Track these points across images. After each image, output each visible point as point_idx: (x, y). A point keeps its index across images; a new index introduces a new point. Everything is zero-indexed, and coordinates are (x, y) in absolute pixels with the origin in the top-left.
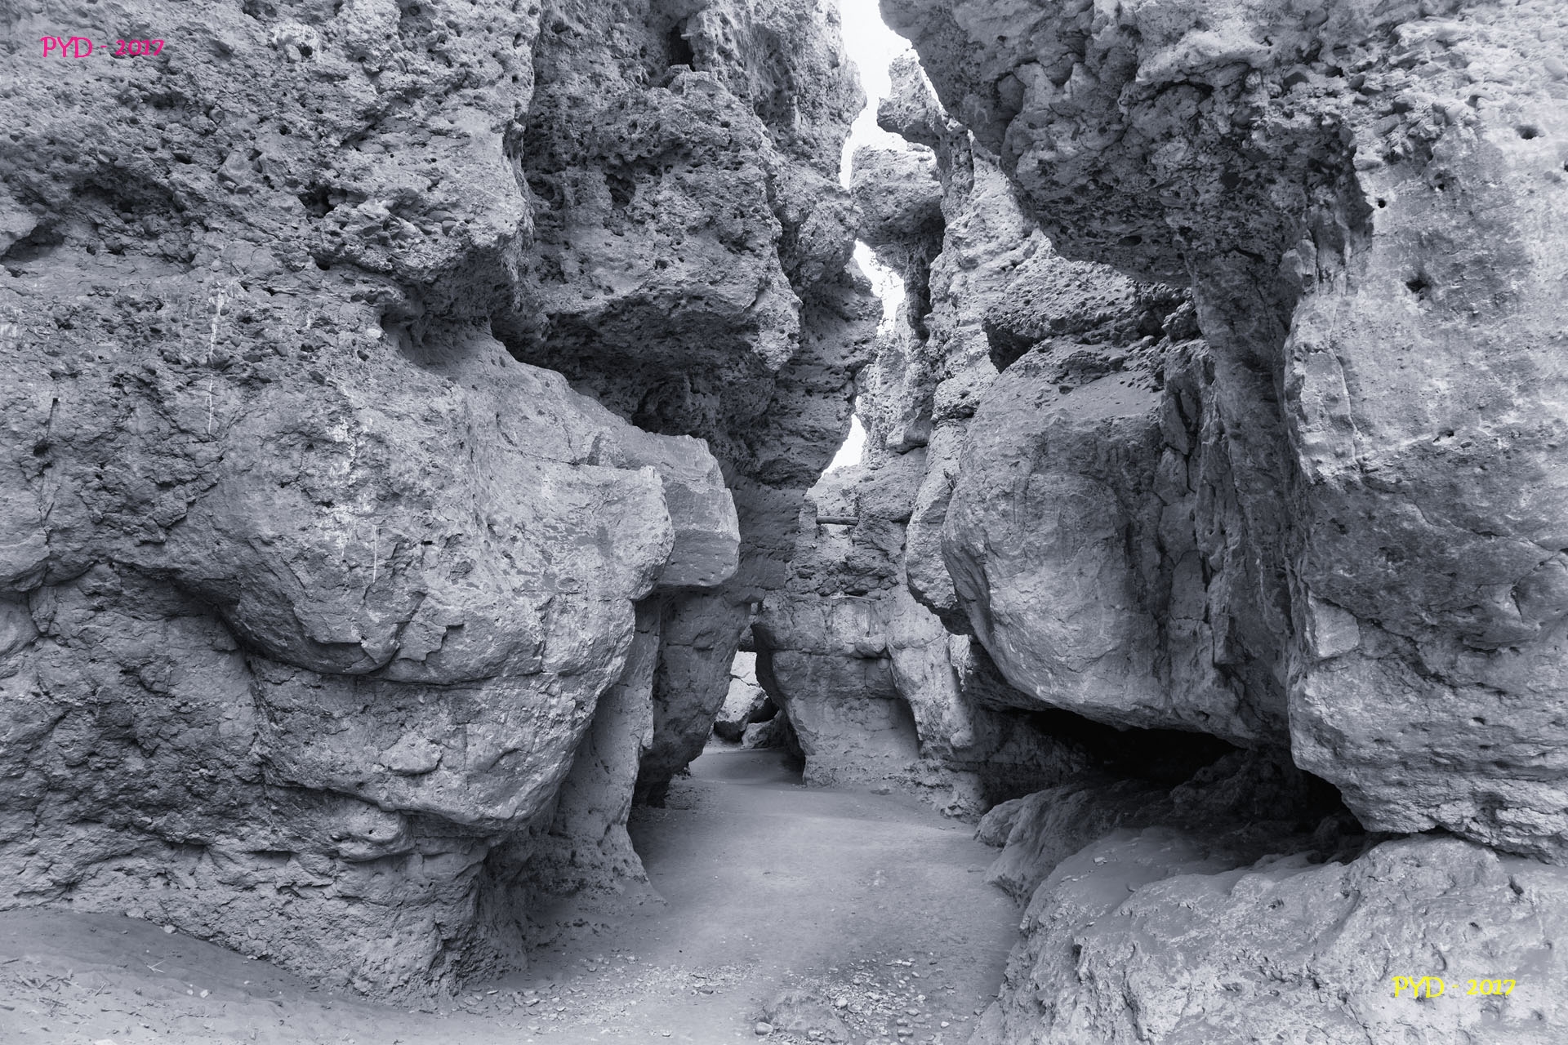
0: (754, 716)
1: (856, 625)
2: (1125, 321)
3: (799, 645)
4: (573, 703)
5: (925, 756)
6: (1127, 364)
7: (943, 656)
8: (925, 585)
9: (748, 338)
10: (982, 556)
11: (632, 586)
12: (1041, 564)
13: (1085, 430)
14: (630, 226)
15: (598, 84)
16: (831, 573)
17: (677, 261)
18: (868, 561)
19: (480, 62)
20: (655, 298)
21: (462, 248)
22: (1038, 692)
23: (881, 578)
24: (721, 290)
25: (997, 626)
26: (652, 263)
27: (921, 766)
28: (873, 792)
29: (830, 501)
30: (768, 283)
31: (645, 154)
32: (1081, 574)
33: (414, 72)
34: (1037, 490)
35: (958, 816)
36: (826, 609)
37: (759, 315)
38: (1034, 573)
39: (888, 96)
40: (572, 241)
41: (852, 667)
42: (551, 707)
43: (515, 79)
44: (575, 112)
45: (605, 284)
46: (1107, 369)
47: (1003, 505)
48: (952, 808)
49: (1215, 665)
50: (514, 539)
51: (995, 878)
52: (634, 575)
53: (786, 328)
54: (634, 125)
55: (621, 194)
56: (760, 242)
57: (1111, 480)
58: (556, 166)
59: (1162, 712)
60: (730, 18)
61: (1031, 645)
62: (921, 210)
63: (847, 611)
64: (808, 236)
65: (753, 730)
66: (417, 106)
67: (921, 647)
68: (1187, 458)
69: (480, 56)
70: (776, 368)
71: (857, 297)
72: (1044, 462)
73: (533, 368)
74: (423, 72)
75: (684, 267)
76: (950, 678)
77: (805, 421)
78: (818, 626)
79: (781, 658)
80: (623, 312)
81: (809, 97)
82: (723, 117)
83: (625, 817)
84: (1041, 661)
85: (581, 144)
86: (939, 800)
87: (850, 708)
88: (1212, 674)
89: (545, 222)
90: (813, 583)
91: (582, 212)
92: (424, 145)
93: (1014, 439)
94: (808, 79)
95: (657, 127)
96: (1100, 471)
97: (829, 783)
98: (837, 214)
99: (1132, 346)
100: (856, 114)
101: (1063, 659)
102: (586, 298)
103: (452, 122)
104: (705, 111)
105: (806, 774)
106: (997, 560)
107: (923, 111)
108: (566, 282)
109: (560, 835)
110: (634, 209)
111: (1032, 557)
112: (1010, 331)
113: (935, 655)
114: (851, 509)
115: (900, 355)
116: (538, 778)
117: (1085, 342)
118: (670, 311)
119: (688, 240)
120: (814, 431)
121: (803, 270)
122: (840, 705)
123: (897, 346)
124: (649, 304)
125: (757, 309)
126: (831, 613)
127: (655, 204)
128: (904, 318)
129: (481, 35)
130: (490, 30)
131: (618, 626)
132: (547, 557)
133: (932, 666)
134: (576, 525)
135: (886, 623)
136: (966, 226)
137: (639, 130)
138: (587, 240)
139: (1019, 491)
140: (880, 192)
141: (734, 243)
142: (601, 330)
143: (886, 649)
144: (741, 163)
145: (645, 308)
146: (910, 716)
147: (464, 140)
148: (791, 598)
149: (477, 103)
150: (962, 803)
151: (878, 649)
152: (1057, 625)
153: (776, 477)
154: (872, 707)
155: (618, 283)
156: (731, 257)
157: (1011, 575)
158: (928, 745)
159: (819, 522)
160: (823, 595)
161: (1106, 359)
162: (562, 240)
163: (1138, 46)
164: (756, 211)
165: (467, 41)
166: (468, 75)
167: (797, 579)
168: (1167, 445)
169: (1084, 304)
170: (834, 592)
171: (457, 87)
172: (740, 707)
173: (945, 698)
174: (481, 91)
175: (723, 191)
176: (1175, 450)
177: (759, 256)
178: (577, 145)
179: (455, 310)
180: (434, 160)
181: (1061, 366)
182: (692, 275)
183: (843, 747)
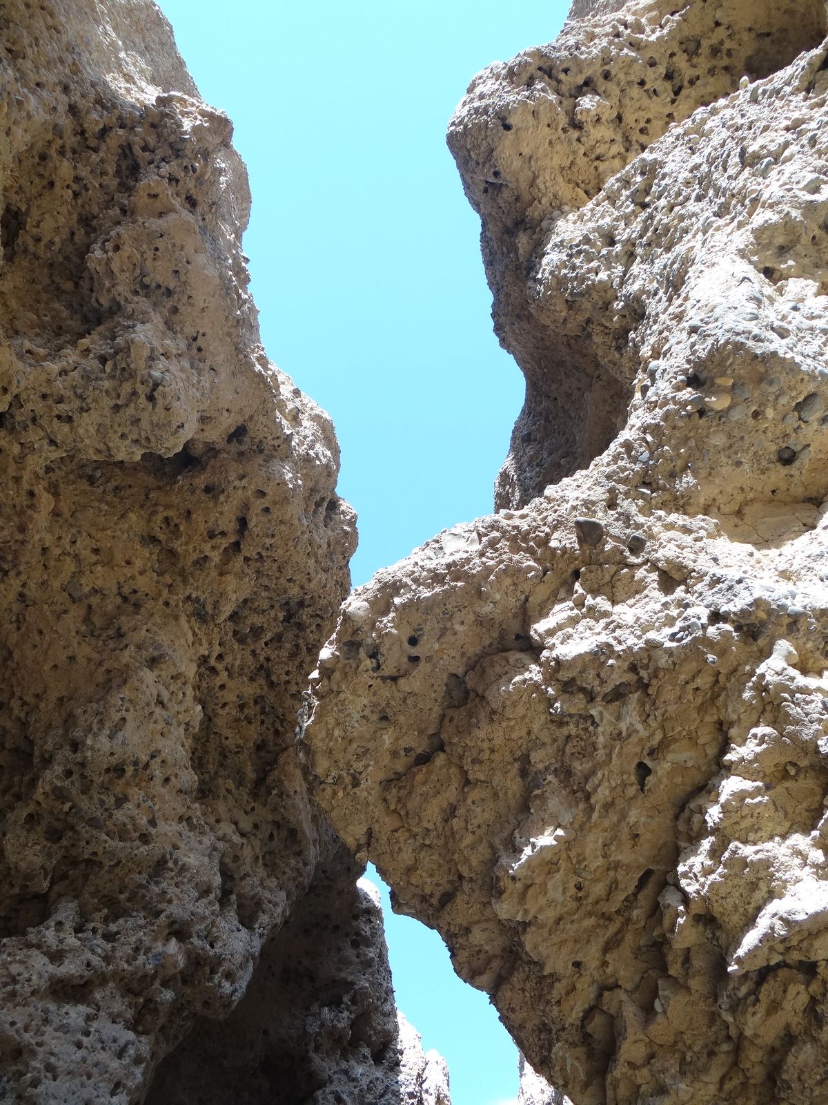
129: (78, 1081)
130: (89, 1077)
163: (718, 933)
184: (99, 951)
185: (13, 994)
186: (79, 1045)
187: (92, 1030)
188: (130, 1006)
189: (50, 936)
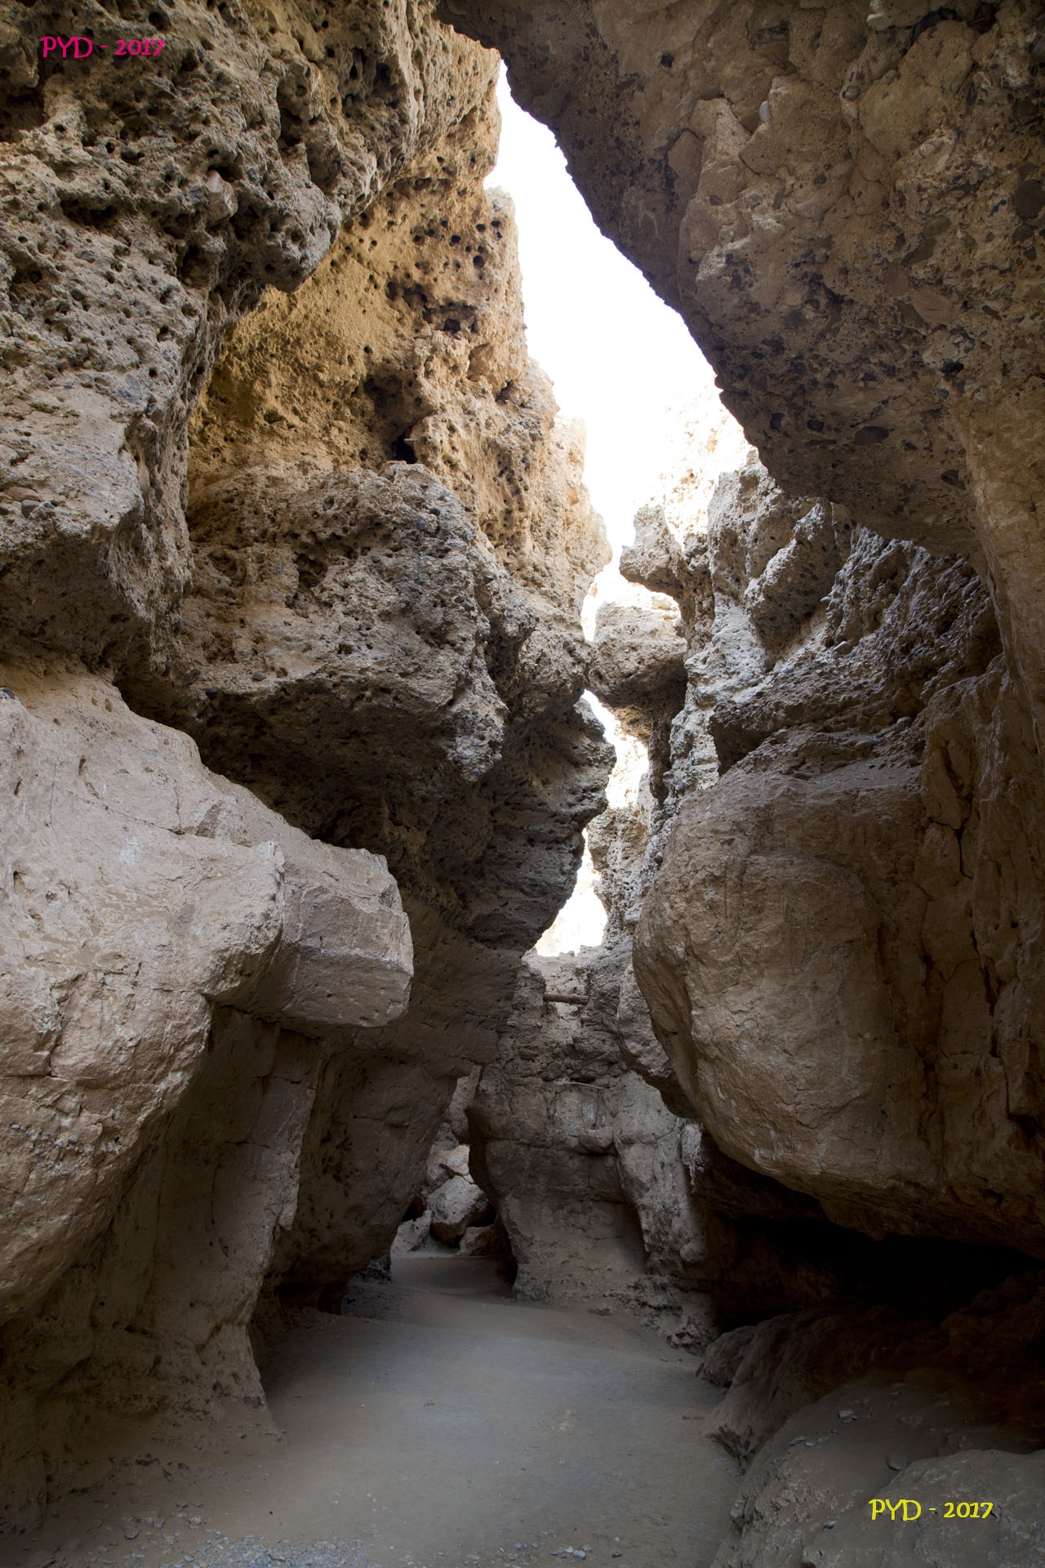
0: (475, 1218)
1: (581, 1116)
2: (875, 704)
3: (517, 1135)
4: (100, 1129)
5: (652, 1271)
6: (879, 749)
7: (675, 1154)
8: (639, 1047)
9: (442, 744)
10: (682, 964)
11: (207, 975)
12: (761, 974)
13: (822, 802)
14: (317, 608)
15: (305, 472)
16: (556, 1056)
17: (364, 648)
18: (597, 1043)
19: (109, 343)
20: (335, 685)
21: (45, 536)
22: (757, 1158)
23: (611, 1064)
24: (413, 683)
25: (701, 1063)
26: (334, 646)
27: (647, 1283)
28: (591, 1311)
29: (563, 980)
30: (469, 682)
31: (340, 533)
32: (816, 988)
33: (19, 336)
34: (757, 875)
35: (686, 1346)
36: (548, 1095)
37: (456, 716)
38: (751, 987)
39: (631, 543)
40: (248, 619)
41: (574, 1164)
42: (60, 1129)
43: (153, 373)
44: (272, 491)
45: (278, 665)
46: (854, 756)
47: (710, 894)
48: (680, 1336)
49: (1011, 1117)
50: (51, 897)
51: (715, 1430)
52: (210, 962)
53: (487, 734)
54: (331, 502)
55: (310, 572)
56: (462, 634)
57: (856, 866)
58: (243, 542)
59: (932, 1192)
60: (459, 427)
61: (746, 1087)
62: (664, 667)
63: (572, 1099)
64: (532, 663)
65: (472, 1234)
66: (19, 373)
67: (650, 1143)
68: (959, 834)
69: (110, 336)
70: (473, 779)
71: (587, 741)
72: (767, 842)
73: (152, 723)
74: (31, 338)
75: (371, 654)
76: (681, 1178)
77: (526, 873)
78: (538, 1114)
79: (495, 1149)
80: (298, 699)
81: (544, 527)
82: (434, 505)
83: (246, 1316)
84: (759, 1111)
85: (273, 521)
86: (668, 1325)
87: (571, 1212)
88: (1007, 1129)
89: (223, 598)
90: (536, 1066)
91: (263, 589)
92: (21, 418)
93: (730, 812)
94: (544, 508)
95: (355, 501)
96: (842, 855)
97: (541, 1299)
98: (566, 645)
99: (883, 731)
100: (600, 568)
101: (790, 1108)
102: (256, 679)
103: (62, 400)
104: (413, 498)
105: (517, 1286)
106: (702, 968)
107: (666, 557)
108: (235, 661)
109: (144, 1333)
110: (323, 590)
111: (747, 965)
112: (738, 728)
113: (666, 1153)
114: (582, 987)
115: (642, 829)
116: (34, 1234)
117: (827, 730)
118: (353, 704)
119: (378, 626)
120: (534, 885)
121: (525, 700)
122: (560, 1207)
123: (640, 819)
124: (327, 692)
125: (455, 709)
126: (553, 1101)
127: (346, 585)
128: (648, 788)
129: (114, 316)
130: (128, 314)
131: (179, 1027)
132: (96, 926)
133: (663, 1165)
134: (156, 897)
135: (614, 1115)
136: (704, 661)
137: (336, 506)
138: (264, 617)
139: (732, 876)
140: (622, 649)
141: (433, 634)
142: (272, 719)
143: (613, 1144)
144: (447, 551)
145: (323, 697)
146: (637, 1223)
147: (71, 419)
148: (510, 1081)
149: (99, 385)
150: (692, 1329)
151: (604, 1143)
152: (782, 1058)
153: (491, 934)
154: (596, 1211)
155: (293, 665)
156: (427, 649)
157: (721, 989)
158: (656, 1258)
159: (547, 999)
160: (546, 1080)
161: (852, 744)
162: (237, 617)
164: (460, 600)
165: (96, 317)
166: (89, 355)
167: (519, 1060)
168: (931, 820)
169: (825, 688)
170: (558, 1077)
171: (76, 365)
172: (460, 1207)
173: (676, 1202)
174: (106, 374)
175: (423, 577)
176: (942, 825)
177: (460, 651)
178: (268, 521)
179: (48, 629)
180: (28, 434)
181: (796, 754)
182: (380, 664)
183: (561, 1256)
184: (119, 172)
185: (15, 204)
186: (111, 279)
187: (125, 265)
188: (170, 247)
189: (51, 142)
